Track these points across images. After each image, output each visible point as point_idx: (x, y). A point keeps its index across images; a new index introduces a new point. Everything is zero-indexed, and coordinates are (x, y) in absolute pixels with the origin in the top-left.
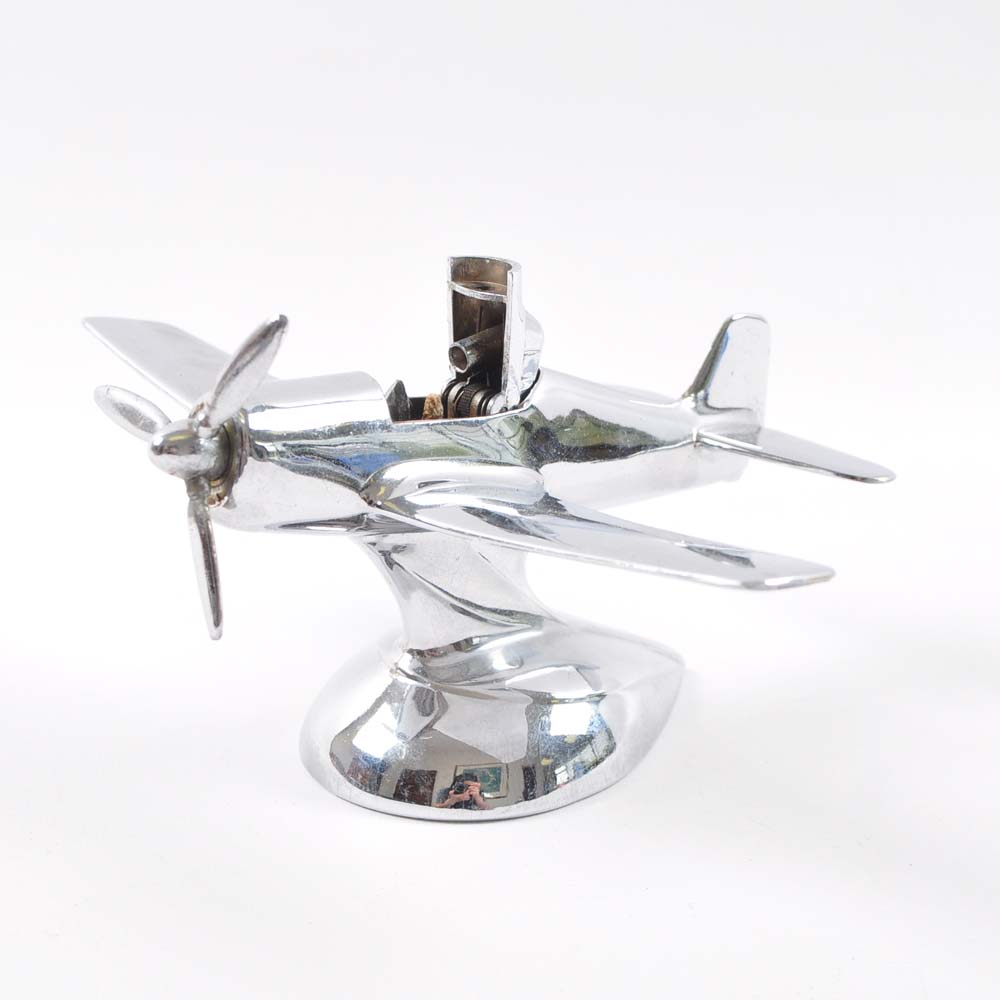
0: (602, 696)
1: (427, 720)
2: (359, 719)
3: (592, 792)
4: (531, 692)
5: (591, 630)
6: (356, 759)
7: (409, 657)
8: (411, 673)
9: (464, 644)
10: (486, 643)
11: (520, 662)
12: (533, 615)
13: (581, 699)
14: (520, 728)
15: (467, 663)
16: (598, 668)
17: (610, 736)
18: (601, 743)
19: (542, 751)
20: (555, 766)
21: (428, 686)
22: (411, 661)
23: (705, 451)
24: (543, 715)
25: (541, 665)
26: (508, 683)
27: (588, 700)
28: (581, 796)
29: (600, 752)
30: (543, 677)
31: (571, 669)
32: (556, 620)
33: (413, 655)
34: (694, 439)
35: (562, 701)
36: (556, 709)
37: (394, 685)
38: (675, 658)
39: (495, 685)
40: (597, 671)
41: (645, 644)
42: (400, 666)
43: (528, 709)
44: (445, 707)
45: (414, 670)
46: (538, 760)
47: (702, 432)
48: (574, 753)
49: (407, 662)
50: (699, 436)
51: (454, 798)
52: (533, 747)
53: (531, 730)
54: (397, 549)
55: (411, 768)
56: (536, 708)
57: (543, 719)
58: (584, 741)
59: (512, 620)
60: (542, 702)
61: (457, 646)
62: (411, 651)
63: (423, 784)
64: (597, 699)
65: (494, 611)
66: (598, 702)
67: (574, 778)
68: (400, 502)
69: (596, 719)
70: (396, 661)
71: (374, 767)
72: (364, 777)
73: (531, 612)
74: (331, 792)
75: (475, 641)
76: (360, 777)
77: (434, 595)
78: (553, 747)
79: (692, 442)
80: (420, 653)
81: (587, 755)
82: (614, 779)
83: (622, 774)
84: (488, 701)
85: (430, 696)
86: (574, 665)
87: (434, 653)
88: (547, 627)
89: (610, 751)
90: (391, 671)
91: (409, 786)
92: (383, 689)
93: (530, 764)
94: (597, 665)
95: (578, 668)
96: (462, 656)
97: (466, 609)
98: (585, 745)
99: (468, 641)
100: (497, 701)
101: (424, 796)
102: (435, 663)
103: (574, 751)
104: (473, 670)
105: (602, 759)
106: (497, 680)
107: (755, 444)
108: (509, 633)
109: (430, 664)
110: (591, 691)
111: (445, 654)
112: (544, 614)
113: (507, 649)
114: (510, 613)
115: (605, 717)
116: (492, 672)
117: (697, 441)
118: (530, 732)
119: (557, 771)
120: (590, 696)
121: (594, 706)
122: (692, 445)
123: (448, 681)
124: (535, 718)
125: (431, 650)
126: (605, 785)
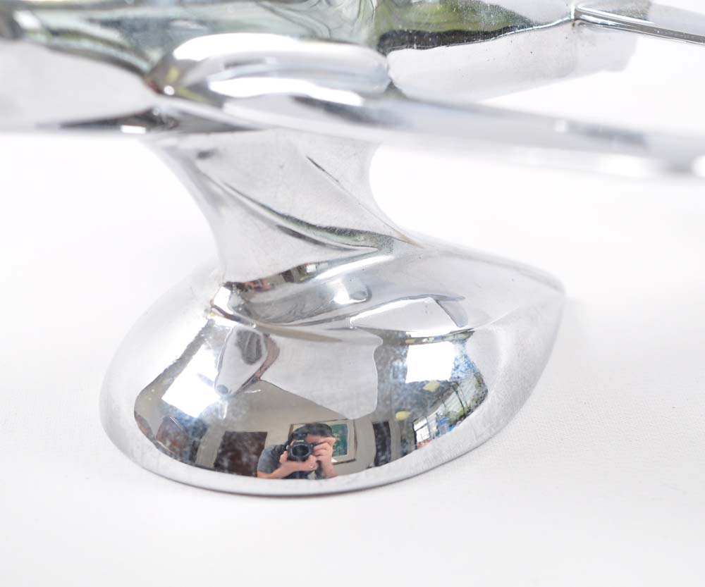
0: (468, 333)
1: (254, 369)
2: (166, 370)
3: (458, 452)
4: (380, 330)
5: (452, 253)
6: (167, 420)
7: (228, 292)
8: (231, 312)
9: (295, 273)
10: (322, 271)
11: (367, 295)
12: (380, 235)
13: (443, 338)
14: (369, 375)
15: (300, 297)
16: (463, 298)
17: (480, 382)
18: (468, 390)
19: (396, 405)
20: (412, 421)
21: (252, 328)
22: (230, 297)
23: (586, 31)
24: (395, 359)
25: (394, 297)
26: (352, 319)
27: (451, 338)
28: (446, 458)
29: (469, 402)
30: (394, 311)
31: (429, 300)
32: (408, 242)
33: (231, 289)
34: (573, 17)
35: (419, 341)
36: (413, 350)
37: (208, 328)
38: (554, 285)
39: (335, 324)
40: (460, 302)
41: (517, 268)
42: (216, 303)
43: (377, 352)
44: (275, 353)
45: (235, 308)
46: (391, 414)
47: (580, 7)
48: (434, 405)
49: (225, 299)
50: (578, 14)
51: (287, 466)
52: (385, 399)
53: (381, 379)
54: (203, 155)
55: (231, 429)
56: (387, 351)
57: (396, 363)
58: (447, 389)
59: (354, 243)
60: (395, 342)
61: (288, 276)
62: (229, 285)
63: (247, 450)
64: (463, 336)
65: (331, 230)
66: (463, 341)
67: (437, 434)
68: (200, 91)
69: (462, 361)
70: (211, 297)
71: (187, 430)
72: (174, 443)
73: (378, 231)
74: (136, 462)
75: (310, 269)
76: (169, 443)
77: (253, 213)
78: (409, 399)
79: (570, 21)
80: (241, 286)
81: (453, 405)
82: (486, 436)
83: (497, 427)
84: (326, 345)
85: (255, 340)
86: (432, 296)
87: (258, 286)
88: (400, 250)
89: (480, 400)
90: (206, 310)
91: (229, 454)
92: (196, 333)
93: (380, 420)
94: (460, 294)
95: (439, 300)
96: (293, 288)
97: (297, 229)
98: (449, 395)
99: (301, 269)
100: (337, 344)
101: (248, 465)
102: (259, 298)
103: (435, 403)
104: (309, 307)
105: (470, 411)
106: (339, 318)
107: (645, 20)
108: (352, 259)
109: (253, 301)
110: (455, 328)
111: (273, 287)
112: (395, 235)
113: (350, 277)
114: (351, 233)
115: (473, 358)
116: (332, 307)
117: (576, 19)
118: (380, 381)
119: (416, 428)
120: (454, 333)
121: (459, 346)
122: (570, 25)
123: (277, 320)
124: (386, 364)
125: (254, 282)
126: (475, 443)
